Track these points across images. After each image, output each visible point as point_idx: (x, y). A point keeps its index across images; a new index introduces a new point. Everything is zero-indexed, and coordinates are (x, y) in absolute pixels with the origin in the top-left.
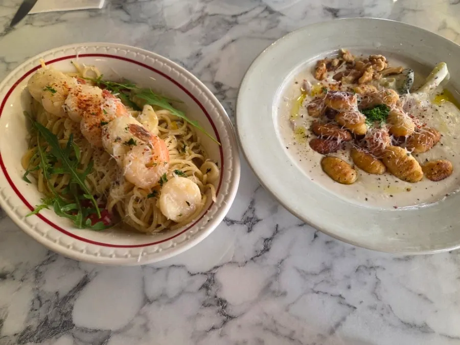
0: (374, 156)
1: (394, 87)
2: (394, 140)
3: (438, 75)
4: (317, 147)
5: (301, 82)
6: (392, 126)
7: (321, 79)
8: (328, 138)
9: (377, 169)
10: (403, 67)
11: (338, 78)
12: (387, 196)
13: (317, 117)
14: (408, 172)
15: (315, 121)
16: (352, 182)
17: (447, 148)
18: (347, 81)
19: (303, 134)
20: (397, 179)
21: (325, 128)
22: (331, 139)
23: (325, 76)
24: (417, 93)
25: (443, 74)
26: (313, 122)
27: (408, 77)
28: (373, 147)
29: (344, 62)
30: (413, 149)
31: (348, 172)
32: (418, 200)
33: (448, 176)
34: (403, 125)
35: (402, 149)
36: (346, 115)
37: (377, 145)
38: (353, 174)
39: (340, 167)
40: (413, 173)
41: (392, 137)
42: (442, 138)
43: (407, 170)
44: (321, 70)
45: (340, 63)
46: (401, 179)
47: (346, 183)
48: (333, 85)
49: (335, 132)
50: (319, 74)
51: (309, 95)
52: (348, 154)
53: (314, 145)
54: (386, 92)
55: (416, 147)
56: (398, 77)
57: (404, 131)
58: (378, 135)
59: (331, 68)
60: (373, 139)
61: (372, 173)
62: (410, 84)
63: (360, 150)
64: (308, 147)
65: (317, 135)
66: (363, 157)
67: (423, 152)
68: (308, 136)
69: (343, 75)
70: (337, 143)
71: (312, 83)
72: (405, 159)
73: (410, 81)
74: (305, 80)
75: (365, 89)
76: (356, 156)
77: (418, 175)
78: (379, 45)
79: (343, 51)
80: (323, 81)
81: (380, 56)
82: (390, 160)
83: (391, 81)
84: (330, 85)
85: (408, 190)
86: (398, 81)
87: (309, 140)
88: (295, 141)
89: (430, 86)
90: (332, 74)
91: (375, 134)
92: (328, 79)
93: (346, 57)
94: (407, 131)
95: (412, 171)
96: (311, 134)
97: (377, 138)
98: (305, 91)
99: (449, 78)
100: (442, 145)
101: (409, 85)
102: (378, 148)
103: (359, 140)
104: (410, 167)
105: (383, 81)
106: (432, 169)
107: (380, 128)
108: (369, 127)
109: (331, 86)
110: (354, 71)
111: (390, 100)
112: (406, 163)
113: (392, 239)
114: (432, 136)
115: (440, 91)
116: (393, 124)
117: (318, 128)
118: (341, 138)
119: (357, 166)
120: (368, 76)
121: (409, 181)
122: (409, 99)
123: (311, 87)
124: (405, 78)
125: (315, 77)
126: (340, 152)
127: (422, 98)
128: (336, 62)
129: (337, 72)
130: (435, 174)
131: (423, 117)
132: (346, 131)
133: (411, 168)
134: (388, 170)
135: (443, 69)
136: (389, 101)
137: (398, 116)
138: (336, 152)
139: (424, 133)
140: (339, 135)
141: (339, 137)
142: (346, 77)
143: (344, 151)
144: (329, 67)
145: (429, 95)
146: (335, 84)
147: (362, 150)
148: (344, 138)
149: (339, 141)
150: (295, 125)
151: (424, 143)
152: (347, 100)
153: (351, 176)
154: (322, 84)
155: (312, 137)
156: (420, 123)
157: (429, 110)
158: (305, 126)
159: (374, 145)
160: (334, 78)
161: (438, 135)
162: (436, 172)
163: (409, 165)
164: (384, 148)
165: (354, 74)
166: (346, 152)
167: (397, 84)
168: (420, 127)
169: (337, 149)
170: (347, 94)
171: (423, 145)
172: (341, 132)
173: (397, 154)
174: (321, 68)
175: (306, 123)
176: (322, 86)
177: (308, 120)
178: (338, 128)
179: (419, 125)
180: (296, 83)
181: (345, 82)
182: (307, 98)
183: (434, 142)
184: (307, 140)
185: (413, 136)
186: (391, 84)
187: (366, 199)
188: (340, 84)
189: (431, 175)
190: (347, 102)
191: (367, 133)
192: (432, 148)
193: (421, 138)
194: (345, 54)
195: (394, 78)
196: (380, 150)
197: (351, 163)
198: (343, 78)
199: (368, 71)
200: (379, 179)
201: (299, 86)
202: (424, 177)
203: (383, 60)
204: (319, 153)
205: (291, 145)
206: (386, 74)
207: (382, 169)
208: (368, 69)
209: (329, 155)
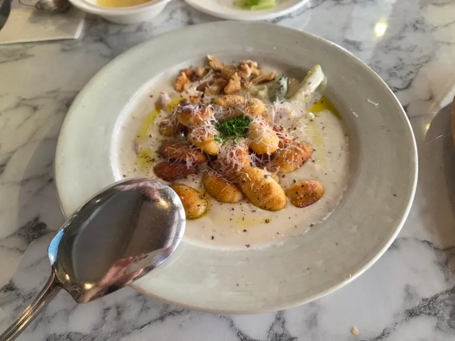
0: (227, 180)
1: (267, 96)
2: (258, 159)
3: (310, 80)
4: (162, 173)
5: (156, 95)
6: (251, 141)
7: (182, 89)
8: (176, 161)
9: (230, 197)
10: (275, 73)
11: (202, 88)
12: (239, 232)
13: (169, 136)
14: (266, 199)
15: (166, 140)
16: (198, 216)
17: (317, 166)
18: (211, 92)
19: (147, 158)
20: (254, 208)
21: (172, 148)
22: (180, 161)
23: (186, 86)
24: (290, 102)
25: (318, 78)
26: (163, 141)
27: (279, 84)
28: (227, 169)
29: (211, 71)
30: (278, 169)
31: (193, 203)
32: (278, 233)
33: (318, 199)
34: (262, 139)
35: (259, 170)
36: (194, 131)
37: (230, 166)
38: (199, 206)
40: (273, 200)
41: (253, 155)
42: (314, 152)
43: (266, 195)
44: (180, 81)
45: (207, 71)
46: (261, 207)
48: (195, 97)
49: (182, 154)
50: (179, 86)
51: (165, 110)
52: (198, 181)
53: (159, 171)
54: (248, 103)
55: (282, 166)
56: (270, 84)
57: (264, 147)
58: (232, 154)
59: (195, 78)
60: (226, 159)
61: (225, 202)
62: (282, 91)
63: (211, 174)
64: (152, 173)
65: (165, 157)
66: (214, 182)
67: (291, 172)
68: (153, 160)
69: (208, 85)
70: (186, 167)
71: (170, 96)
72: (261, 182)
73: (282, 89)
74: (162, 93)
75: (228, 100)
76: (207, 182)
77: (279, 202)
78: (250, 50)
79: (209, 57)
80: (184, 93)
81: (249, 61)
82: (244, 185)
83: (262, 89)
84: (190, 97)
85: (267, 221)
86: (270, 89)
87: (155, 164)
88: (136, 167)
89: (303, 93)
90: (196, 84)
91: (229, 153)
92: (189, 91)
93: (212, 64)
94: (268, 147)
95: (271, 196)
96: (159, 157)
97: (231, 157)
98: (159, 105)
99: (325, 83)
100: (314, 161)
101: (281, 93)
102: (232, 170)
103: (213, 161)
104: (268, 192)
105: (254, 90)
106: (297, 193)
107: (234, 145)
108: (221, 145)
109: (192, 99)
110: (220, 80)
111: (253, 111)
112: (263, 187)
114: (300, 152)
115: (319, 98)
116: (253, 139)
117: (165, 149)
118: (191, 160)
119: (209, 194)
120: (235, 84)
121: (270, 210)
122: (278, 109)
123: (168, 100)
124: (277, 86)
125: (175, 89)
126: (190, 177)
127: (294, 108)
128: (201, 71)
129: (202, 82)
130: (301, 198)
131: (295, 129)
132: (195, 152)
133: (270, 193)
134: (245, 198)
135: (317, 72)
136: (252, 113)
137: (257, 130)
138: (186, 178)
139: (291, 149)
140: (187, 156)
141: (187, 159)
142: (210, 87)
143: (195, 176)
144: (193, 76)
145: (304, 104)
146: (197, 95)
147: (214, 173)
148: (194, 160)
149: (189, 164)
150: (140, 147)
151: (290, 160)
152: (198, 112)
153: (197, 208)
154: (181, 96)
155: (158, 161)
156: (289, 137)
157: (303, 122)
158: (151, 148)
159: (228, 166)
160: (197, 89)
161: (309, 149)
162: (302, 196)
163: (267, 189)
164: (239, 170)
165: (219, 84)
166: (197, 178)
167: (269, 93)
168: (290, 141)
169: (187, 174)
170: (200, 107)
171: (289, 163)
172: (189, 153)
173: (252, 176)
174: (180, 78)
175: (153, 144)
176: (181, 99)
177: (158, 140)
178: (185, 149)
179: (287, 139)
180: (151, 96)
181: (208, 93)
182: (161, 114)
183: (303, 159)
184: (151, 165)
185: (279, 152)
186: (263, 93)
187: (213, 238)
188: (203, 96)
189: (296, 200)
190: (197, 115)
191: (220, 153)
192: (300, 166)
193: (287, 155)
194: (211, 61)
195: (266, 86)
196: (235, 173)
197: (202, 191)
198: (206, 88)
199: (233, 79)
200: (233, 209)
201: (154, 100)
202: (289, 203)
203: (252, 65)
204: (164, 180)
205: (130, 172)
206: (258, 82)
207: (238, 196)
208: (233, 76)
209: (176, 182)
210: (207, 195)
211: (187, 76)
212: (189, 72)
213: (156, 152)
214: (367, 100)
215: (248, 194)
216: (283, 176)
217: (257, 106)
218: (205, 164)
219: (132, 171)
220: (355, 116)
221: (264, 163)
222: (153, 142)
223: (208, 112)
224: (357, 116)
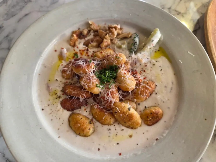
0: (105, 111)
1: (126, 48)
2: (123, 93)
3: (153, 39)
4: (65, 106)
5: (59, 50)
7: (74, 46)
8: (73, 99)
9: (108, 122)
10: (132, 32)
11: (86, 44)
12: (115, 145)
13: (69, 79)
14: (130, 122)
15: (67, 82)
16: (89, 135)
17: (159, 97)
19: (57, 95)
20: (123, 128)
21: (71, 90)
22: (76, 99)
23: (77, 43)
24: (141, 53)
25: (157, 36)
26: (65, 83)
27: (134, 41)
29: (92, 31)
30: (136, 100)
31: (85, 128)
32: (137, 144)
33: (160, 119)
36: (84, 80)
37: (107, 102)
38: (89, 129)
39: (79, 125)
40: (134, 123)
42: (157, 87)
43: (129, 120)
44: (73, 40)
45: (89, 31)
46: (126, 127)
47: (85, 136)
48: (83, 51)
49: (77, 94)
50: (72, 43)
51: (65, 61)
52: (88, 110)
53: (64, 105)
54: (116, 56)
55: (138, 98)
56: (128, 40)
57: (127, 88)
58: (108, 95)
59: (82, 36)
60: (104, 97)
61: (105, 125)
62: (136, 46)
63: (95, 107)
64: (59, 107)
66: (98, 112)
68: (60, 97)
69: (90, 42)
70: (80, 101)
71: (67, 50)
72: (126, 113)
73: (136, 44)
74: (62, 49)
75: (103, 53)
76: (94, 112)
77: (138, 124)
78: (115, 16)
79: (90, 23)
80: (76, 48)
82: (116, 114)
83: (124, 44)
84: (80, 51)
85: (130, 136)
86: (128, 43)
87: (61, 100)
88: (49, 102)
89: (149, 47)
90: (83, 41)
91: (106, 94)
92: (79, 46)
93: (92, 27)
95: (133, 121)
96: (63, 94)
97: (108, 96)
98: (61, 57)
99: (162, 39)
100: (156, 93)
101: (135, 47)
102: (109, 104)
103: (96, 97)
104: (131, 119)
105: (119, 44)
106: (148, 117)
107: (109, 88)
108: (101, 89)
109: (81, 52)
110: (98, 38)
112: (127, 116)
114: (149, 89)
115: (157, 48)
116: (120, 83)
117: (66, 90)
118: (83, 98)
120: (107, 41)
121: (132, 128)
122: (134, 58)
123: (66, 54)
124: (132, 42)
125: (70, 45)
126: (83, 108)
127: (144, 56)
128: (85, 32)
129: (86, 39)
130: (150, 120)
131: (144, 71)
132: (85, 93)
134: (117, 121)
135: (157, 33)
136: (119, 63)
138: (80, 108)
139: (143, 87)
140: (80, 96)
141: (80, 97)
142: (92, 44)
143: (86, 107)
144: (81, 35)
145: (149, 52)
146: (84, 49)
147: (98, 106)
148: (84, 97)
149: (81, 100)
150: (51, 88)
151: (143, 95)
152: (85, 67)
153: (88, 130)
154: (74, 50)
155: (63, 97)
156: (141, 78)
157: (149, 65)
158: (58, 88)
159: (106, 102)
160: (84, 45)
161: (153, 86)
162: (151, 118)
163: (130, 117)
164: (112, 104)
165: (97, 41)
166: (87, 108)
167: (128, 47)
168: (142, 80)
169: (81, 106)
170: (86, 63)
171: (142, 96)
172: (81, 94)
173: (121, 110)
174: (72, 38)
175: (59, 85)
176: (74, 52)
177: (62, 82)
178: (79, 91)
179: (140, 80)
180: (56, 51)
181: (91, 47)
182: (62, 64)
183: (150, 93)
184: (59, 100)
185: (136, 90)
186: (124, 46)
187: (99, 149)
188: (87, 50)
189: (147, 121)
190: (85, 69)
191: (100, 93)
192: (149, 97)
193: (141, 91)
194: (91, 25)
195: (126, 42)
196: (110, 106)
197: (91, 117)
198: (90, 44)
199: (106, 39)
200: (110, 129)
201: (57, 53)
202: (143, 123)
203: (117, 29)
204: (67, 110)
205: (46, 106)
206: (121, 38)
207: (112, 120)
208: (106, 37)
209: (75, 111)
210: (94, 120)
211: (77, 36)
212: (78, 33)
213: (61, 91)
214: (187, 52)
215: (119, 119)
216: (139, 104)
217: (121, 59)
218: (91, 99)
219: (47, 105)
220: (180, 63)
221: (127, 95)
222: (59, 84)
223: (91, 65)
224: (182, 62)
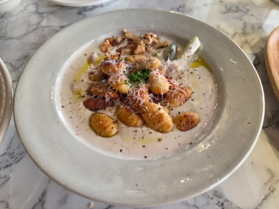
0: (133, 111)
1: (162, 56)
2: (155, 98)
3: (191, 46)
4: (88, 105)
5: (89, 54)
6: (150, 85)
7: (106, 51)
8: (98, 98)
9: (135, 122)
10: (169, 42)
11: (119, 51)
12: (140, 147)
13: (96, 81)
14: (159, 124)
15: (93, 84)
16: (111, 135)
17: (195, 103)
18: (125, 53)
19: (80, 95)
20: (152, 131)
21: (97, 89)
22: (101, 98)
23: (109, 49)
24: (177, 60)
25: (196, 45)
26: (91, 84)
27: (171, 48)
28: (134, 103)
29: (126, 40)
30: (168, 104)
31: (108, 126)
32: (167, 149)
33: (196, 125)
34: (157, 84)
35: (155, 104)
36: (112, 77)
37: (136, 102)
38: (112, 128)
39: (101, 122)
40: (164, 125)
41: (151, 95)
42: (193, 94)
43: (159, 122)
44: (105, 45)
45: (123, 39)
46: (155, 130)
47: (107, 136)
48: (114, 56)
49: (103, 92)
50: (104, 49)
51: (94, 64)
52: (113, 111)
54: (150, 60)
55: (171, 103)
56: (165, 49)
57: (159, 89)
58: (137, 94)
59: (115, 44)
60: (132, 96)
61: (131, 126)
62: (172, 54)
63: (122, 107)
64: (82, 105)
65: (91, 95)
66: (124, 112)
67: (177, 107)
68: (83, 97)
69: (123, 48)
70: (105, 101)
71: (98, 55)
72: (156, 113)
73: (172, 52)
74: (93, 53)
75: (136, 58)
76: (119, 112)
77: (168, 127)
78: (152, 26)
79: (125, 31)
80: (107, 54)
81: (151, 34)
82: (144, 114)
83: (160, 52)
84: (111, 56)
85: (159, 140)
86: (164, 52)
87: (84, 99)
88: (71, 101)
89: (186, 55)
90: (116, 48)
91: (135, 92)
92: (111, 52)
93: (127, 35)
94: (161, 89)
95: (163, 123)
96: (88, 94)
98: (90, 60)
99: (202, 48)
100: (193, 100)
101: (171, 55)
102: (137, 104)
103: (124, 98)
104: (161, 120)
105: (154, 52)
106: (181, 121)
107: (138, 87)
108: (129, 86)
109: (113, 57)
110: (132, 45)
111: (153, 65)
112: (157, 116)
113: (130, 192)
114: (184, 93)
115: (196, 58)
116: (151, 84)
117: (92, 89)
118: (109, 97)
119: (120, 120)
120: (141, 48)
121: (162, 132)
122: (169, 64)
123: (96, 58)
124: (169, 50)
125: (102, 50)
126: (108, 109)
127: (181, 64)
128: (119, 40)
129: (120, 47)
130: (184, 125)
131: (180, 78)
132: (112, 91)
133: (162, 121)
134: (145, 123)
135: (195, 41)
136: (152, 67)
137: (154, 77)
138: (105, 109)
139: (177, 91)
140: (106, 94)
141: (106, 96)
142: (125, 50)
143: (111, 108)
144: (114, 42)
145: (187, 62)
146: (115, 55)
147: (124, 106)
148: (111, 97)
149: (107, 99)
150: (75, 87)
151: (177, 99)
152: (115, 65)
153: (111, 129)
154: (105, 55)
155: (87, 97)
156: (176, 83)
157: (186, 73)
158: (83, 88)
159: (134, 102)
160: (117, 51)
161: (189, 92)
162: (184, 123)
163: (160, 118)
164: (141, 104)
165: (131, 48)
166: (113, 109)
167: (164, 55)
168: (177, 86)
169: (106, 107)
170: (116, 61)
171: (176, 100)
172: (108, 92)
173: (150, 108)
174: (105, 43)
175: (84, 86)
176: (105, 57)
177: (87, 83)
178: (105, 89)
179: (175, 85)
180: (86, 55)
181: (124, 54)
182: (91, 66)
183: (185, 98)
184: (82, 100)
185: (169, 94)
186: (159, 55)
187: (121, 151)
188: (119, 56)
189: (180, 125)
190: (114, 67)
191: (129, 92)
192: (184, 103)
193: (175, 95)
194: (126, 33)
195: (162, 50)
196: (139, 106)
197: (115, 118)
198: (122, 50)
199: (140, 45)
200: (136, 131)
201: (87, 57)
202: (175, 128)
203: (153, 36)
204: (90, 110)
205: (67, 104)
206: (157, 47)
207: (140, 122)
208: (140, 43)
209: (98, 111)
210: (119, 121)
211: (110, 42)
212: (111, 40)
213: (86, 91)
214: (229, 61)
215: (147, 121)
216: (172, 109)
217: (155, 62)
218: (118, 100)
219: (68, 103)
220: (221, 70)
221: (159, 100)
222: (85, 85)
223: (122, 65)
224: (222, 70)
